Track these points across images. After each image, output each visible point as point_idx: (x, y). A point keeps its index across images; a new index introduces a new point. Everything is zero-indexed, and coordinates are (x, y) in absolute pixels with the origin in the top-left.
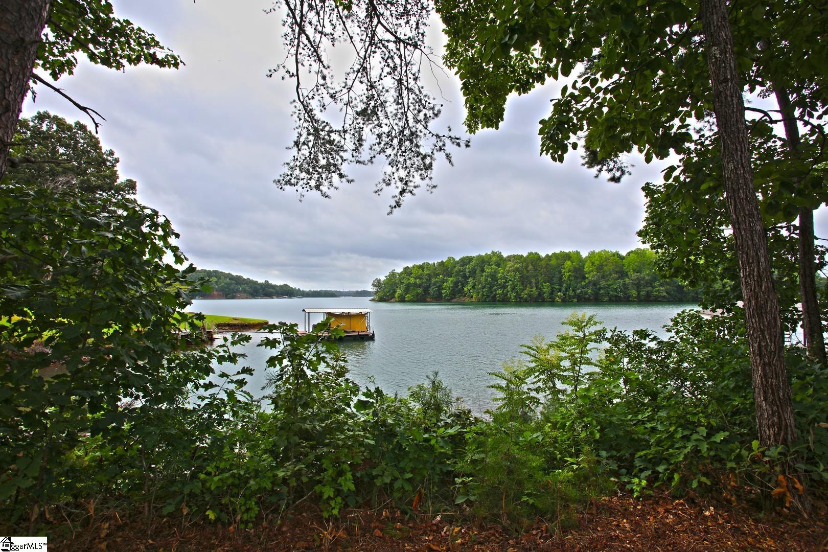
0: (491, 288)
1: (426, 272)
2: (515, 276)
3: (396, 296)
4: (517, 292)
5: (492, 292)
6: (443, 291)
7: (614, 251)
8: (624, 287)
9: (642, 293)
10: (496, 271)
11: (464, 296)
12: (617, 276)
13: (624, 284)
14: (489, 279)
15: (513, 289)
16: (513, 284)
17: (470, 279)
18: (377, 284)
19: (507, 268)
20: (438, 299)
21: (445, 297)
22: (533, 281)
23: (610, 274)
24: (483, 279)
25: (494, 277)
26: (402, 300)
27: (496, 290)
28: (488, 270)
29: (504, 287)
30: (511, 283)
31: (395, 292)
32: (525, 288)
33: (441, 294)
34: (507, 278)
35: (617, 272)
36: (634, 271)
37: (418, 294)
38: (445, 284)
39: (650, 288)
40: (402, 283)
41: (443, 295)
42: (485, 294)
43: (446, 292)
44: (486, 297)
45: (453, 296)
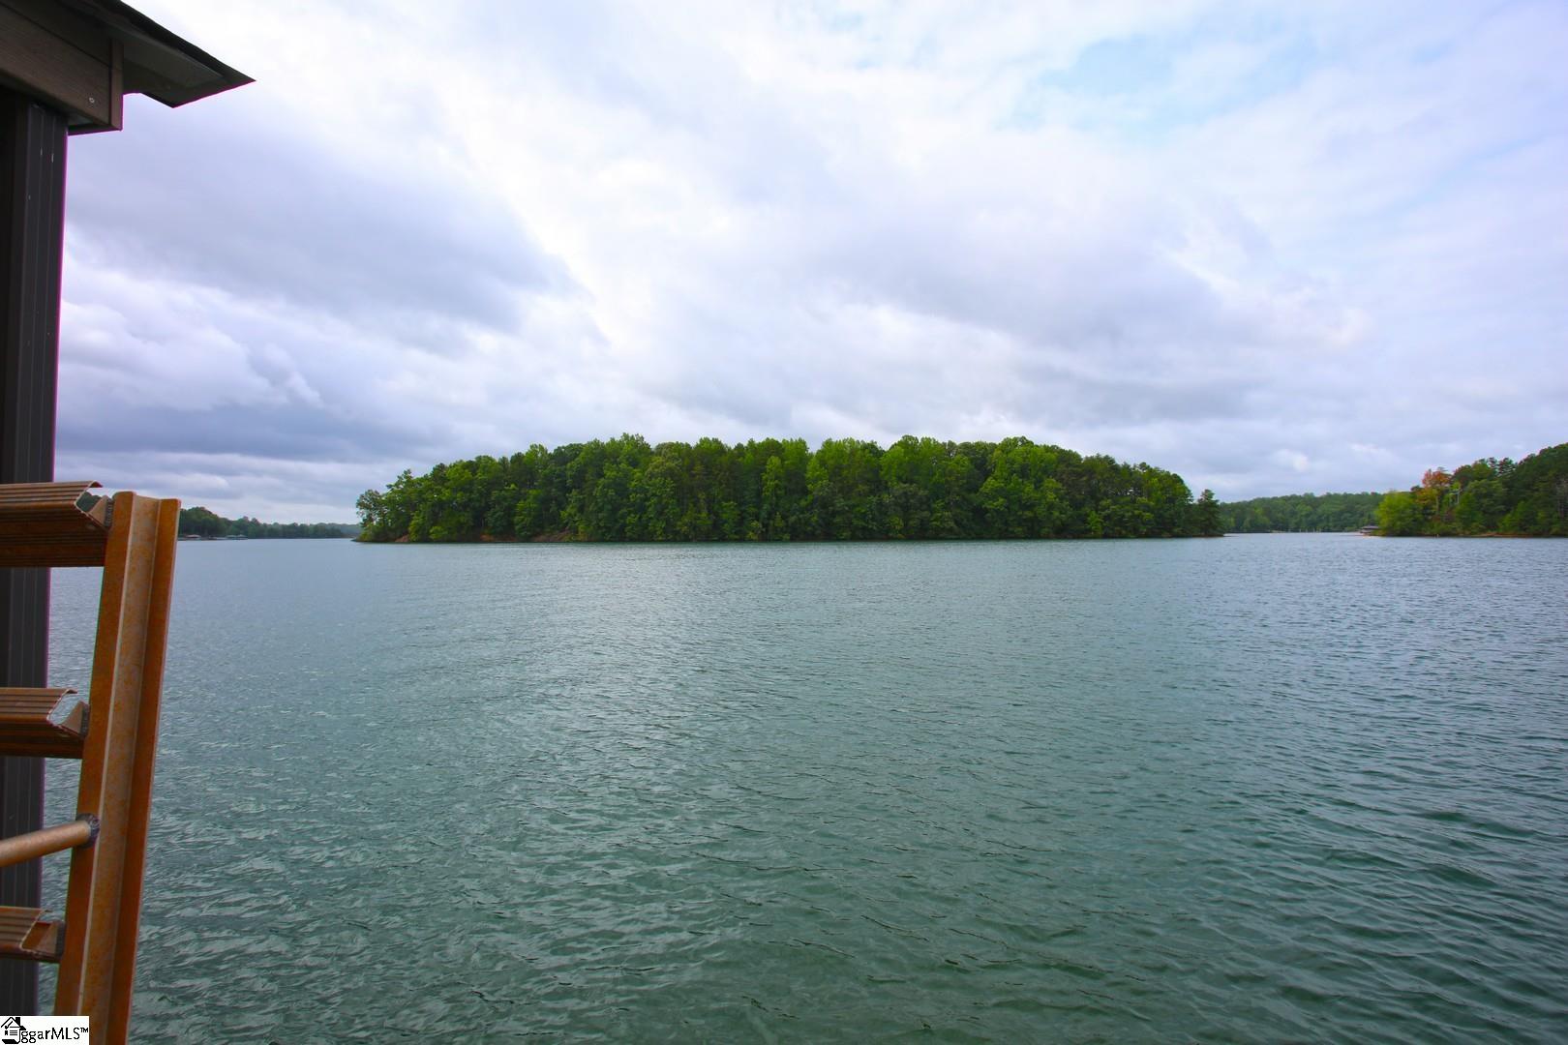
0: (615, 510)
1: (480, 476)
2: (664, 485)
3: (410, 529)
4: (667, 521)
5: (616, 521)
6: (516, 519)
7: (868, 441)
8: (879, 511)
9: (911, 523)
10: (626, 476)
11: (563, 530)
12: (866, 488)
13: (880, 504)
14: (611, 493)
15: (661, 513)
16: (660, 502)
17: (574, 492)
18: (370, 502)
20: (507, 534)
21: (521, 531)
22: (702, 496)
23: (856, 484)
24: (597, 492)
25: (621, 487)
26: (424, 538)
27: (623, 517)
28: (610, 474)
29: (642, 509)
30: (654, 500)
31: (410, 519)
32: (683, 513)
33: (511, 525)
34: (648, 491)
35: (868, 481)
36: (900, 479)
37: (460, 526)
38: (521, 504)
39: (926, 514)
40: (425, 500)
41: (517, 527)
42: (602, 524)
43: (523, 520)
44: (604, 530)
45: (538, 530)
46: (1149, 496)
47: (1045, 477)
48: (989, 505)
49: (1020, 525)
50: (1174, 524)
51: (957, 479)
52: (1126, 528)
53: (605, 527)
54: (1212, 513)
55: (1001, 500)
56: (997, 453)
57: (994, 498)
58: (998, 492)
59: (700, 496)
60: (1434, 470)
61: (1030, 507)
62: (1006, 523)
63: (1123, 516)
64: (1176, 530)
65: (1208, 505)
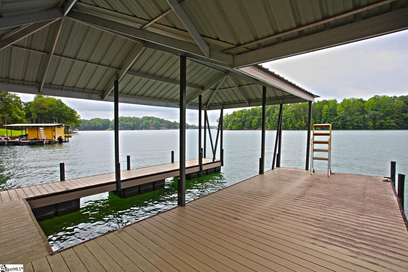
1: (244, 114)
2: (292, 114)
3: (228, 127)
4: (293, 124)
6: (252, 124)
7: (359, 98)
8: (363, 120)
9: (376, 124)
12: (359, 113)
13: (364, 118)
14: (277, 117)
15: (291, 122)
16: (291, 119)
17: (267, 117)
18: (219, 121)
19: (288, 110)
20: (250, 128)
21: (253, 127)
23: (355, 112)
24: (273, 117)
26: (231, 129)
28: (277, 112)
29: (286, 121)
30: (289, 118)
31: (228, 124)
32: (297, 122)
33: (251, 126)
34: (287, 116)
35: (359, 111)
36: (372, 110)
37: (239, 126)
38: (254, 120)
39: (383, 121)
40: (231, 120)
41: (253, 126)
42: (274, 125)
43: (254, 124)
44: (275, 127)
45: (258, 127)
51: (398, 108)
53: (275, 126)
59: (302, 117)
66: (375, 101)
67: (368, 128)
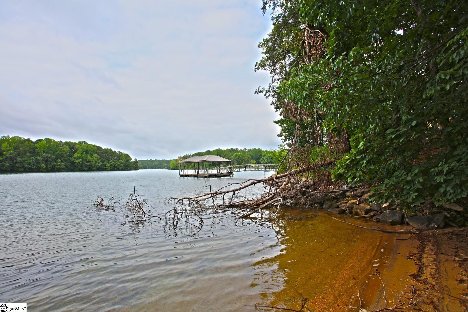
9: (49, 166)
12: (30, 154)
13: (37, 160)
23: (26, 153)
35: (31, 152)
36: (44, 152)
39: (54, 163)
46: (122, 160)
47: (93, 153)
48: (77, 161)
49: (86, 167)
50: (128, 167)
51: (66, 153)
52: (116, 168)
54: (137, 164)
55: (80, 160)
56: (77, 146)
57: (78, 159)
58: (79, 157)
60: (180, 156)
61: (90, 162)
62: (82, 166)
63: (115, 165)
64: (129, 168)
65: (136, 162)
66: (47, 144)
67: (40, 170)
